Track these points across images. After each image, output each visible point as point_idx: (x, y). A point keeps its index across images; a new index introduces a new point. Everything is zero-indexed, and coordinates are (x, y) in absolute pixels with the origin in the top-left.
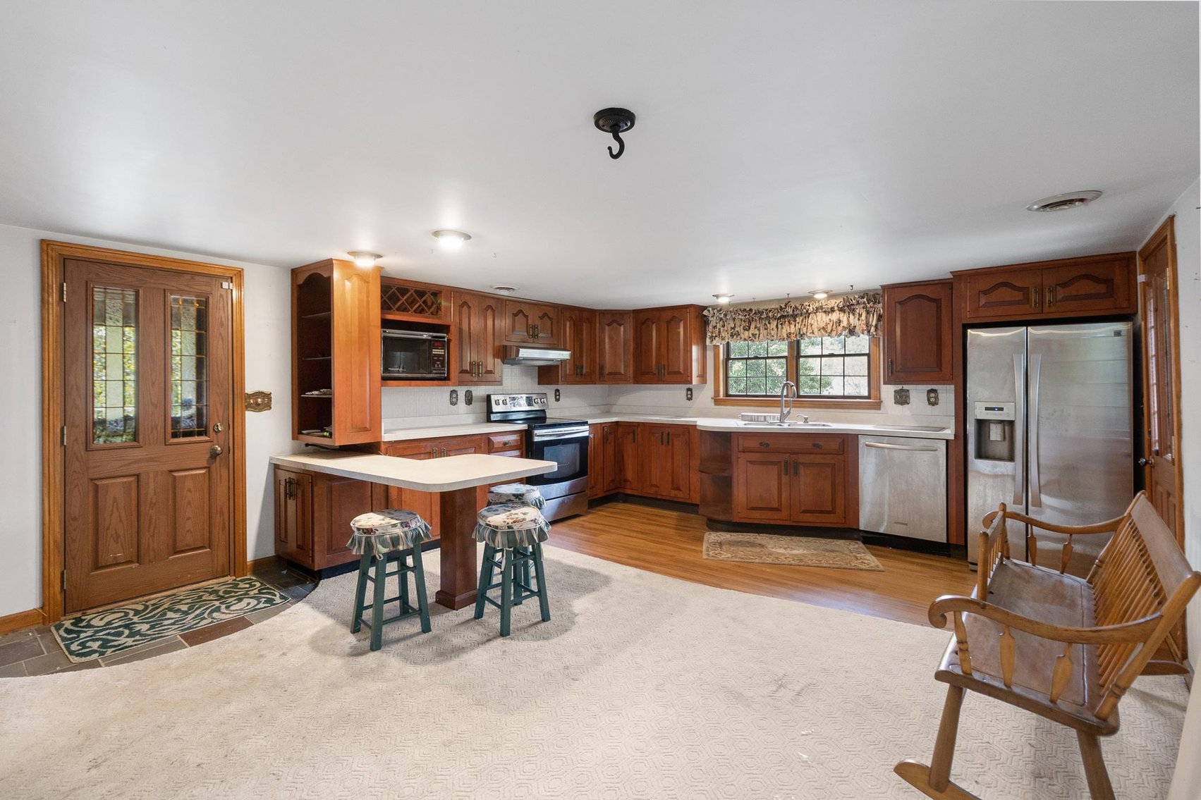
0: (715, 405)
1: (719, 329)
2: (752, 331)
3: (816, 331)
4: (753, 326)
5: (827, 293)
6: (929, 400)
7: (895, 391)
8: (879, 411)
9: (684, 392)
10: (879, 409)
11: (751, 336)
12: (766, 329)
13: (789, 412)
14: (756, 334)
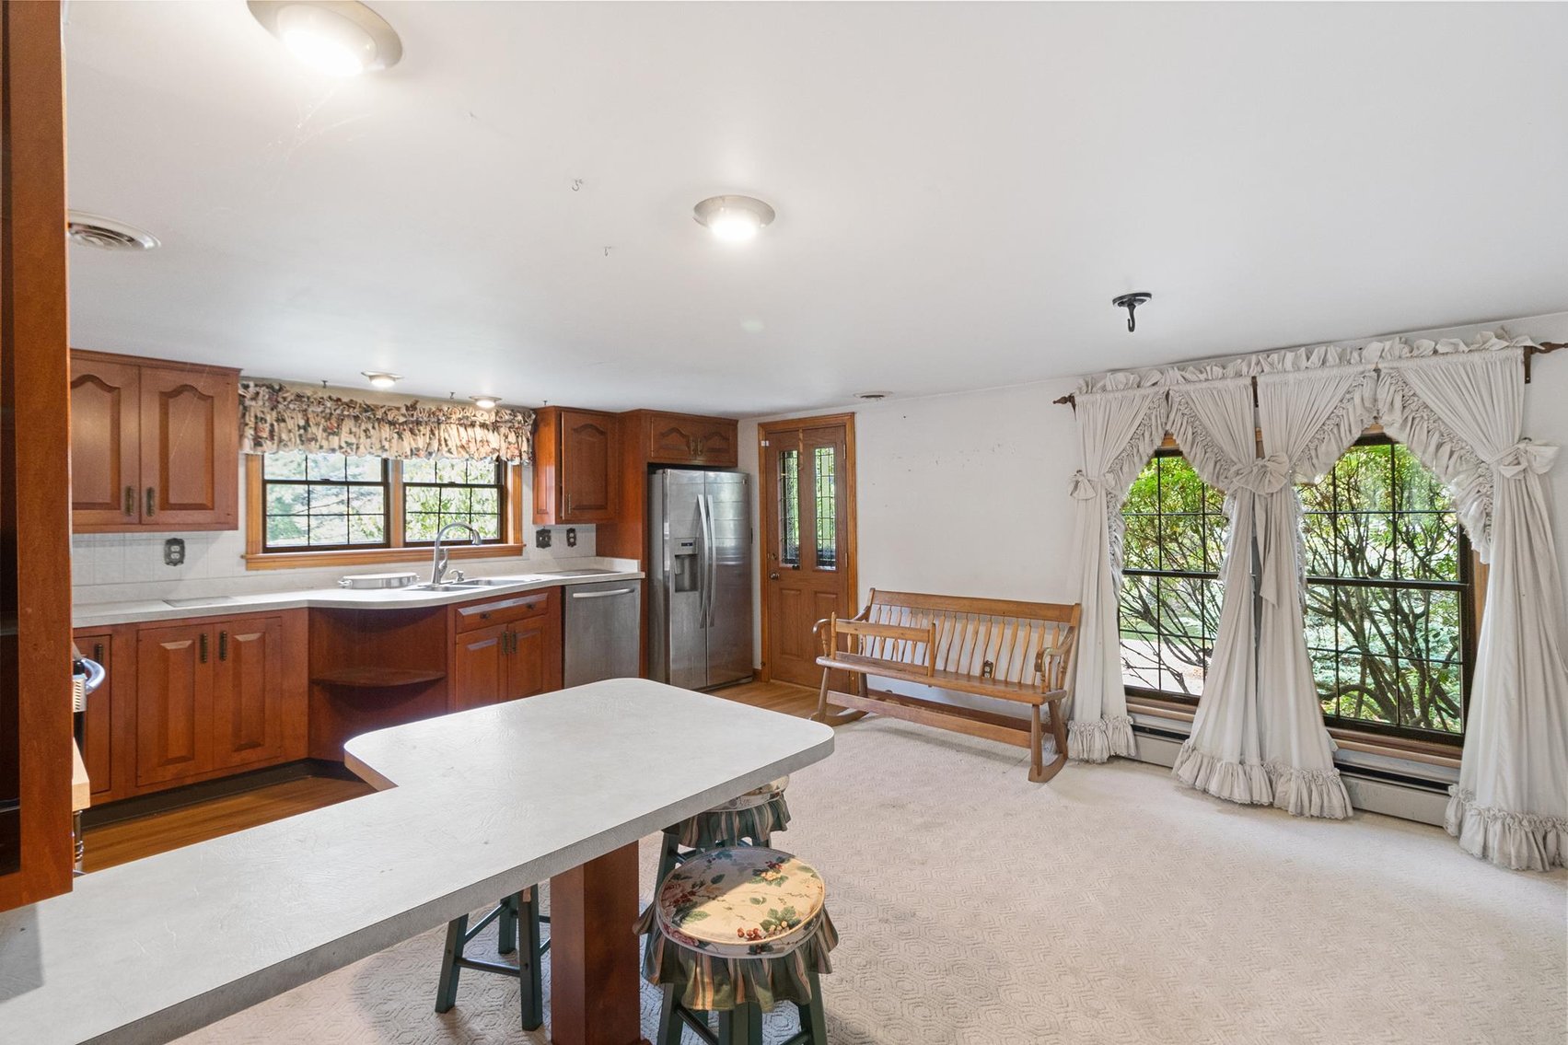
0: (247, 569)
1: (272, 425)
2: (345, 436)
3: (454, 450)
4: (345, 429)
5: (495, 400)
6: (568, 540)
7: (537, 532)
8: (521, 558)
9: (159, 549)
10: (521, 555)
11: (343, 445)
12: (368, 437)
13: (445, 567)
14: (352, 444)
